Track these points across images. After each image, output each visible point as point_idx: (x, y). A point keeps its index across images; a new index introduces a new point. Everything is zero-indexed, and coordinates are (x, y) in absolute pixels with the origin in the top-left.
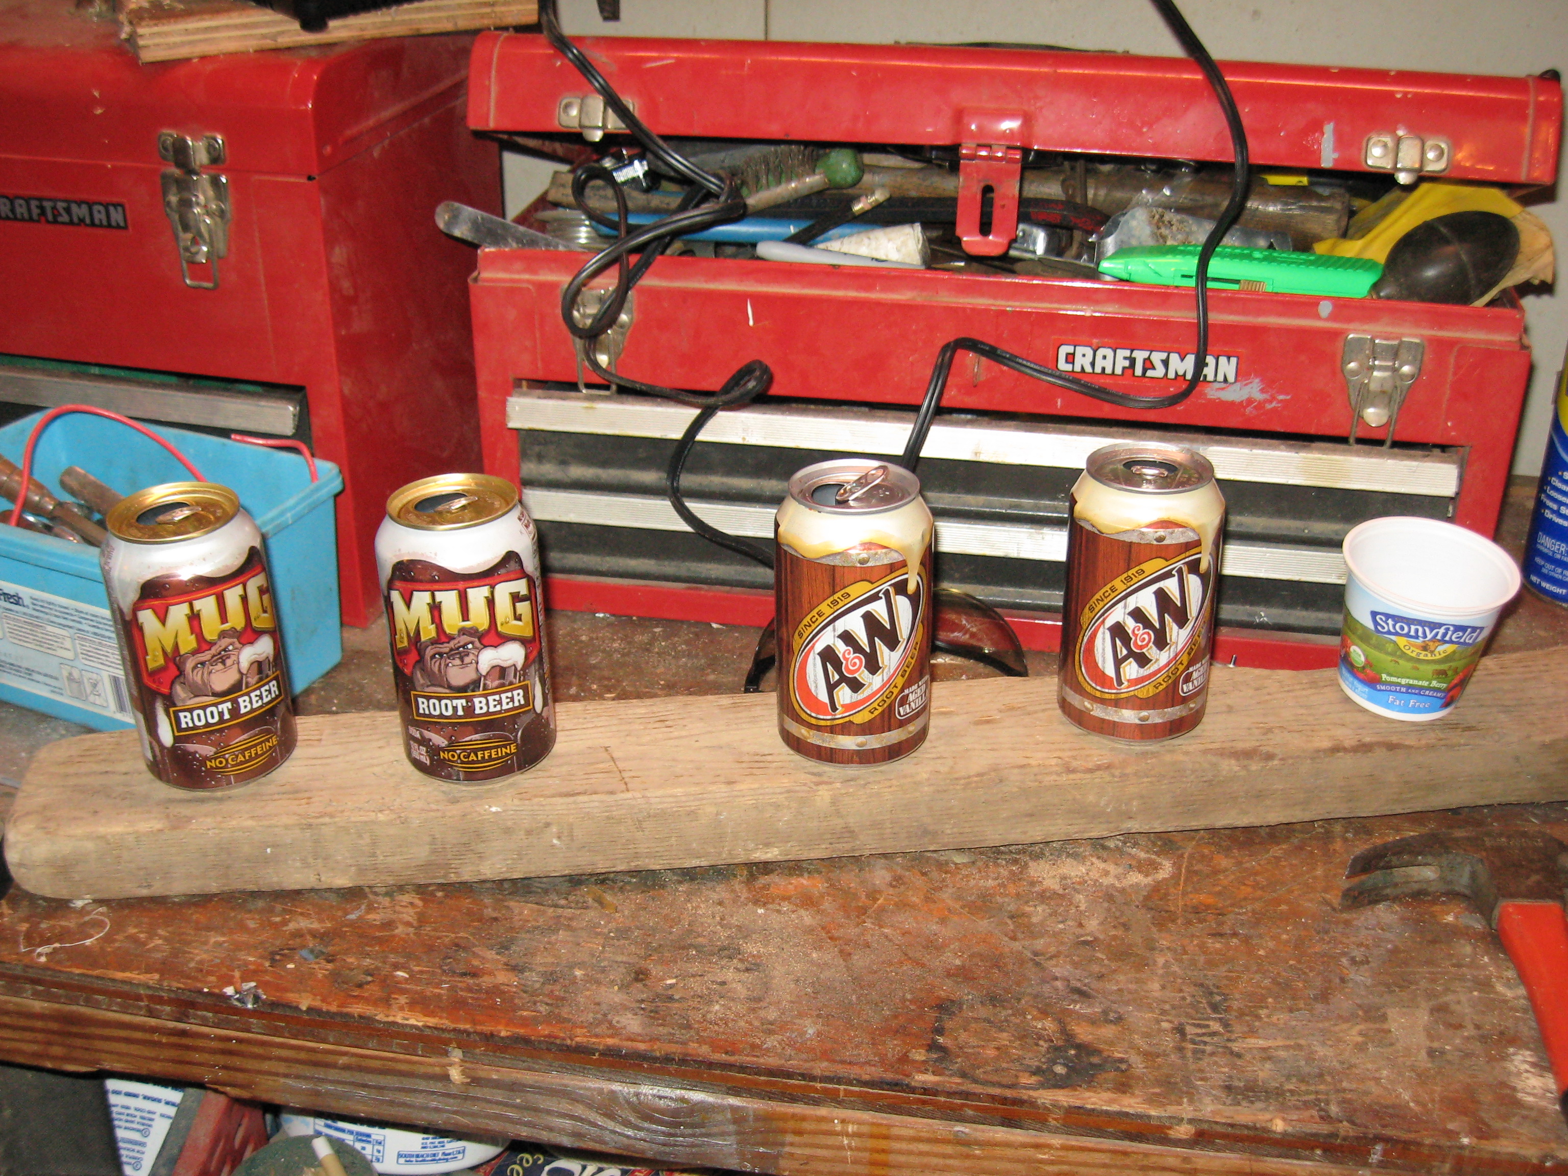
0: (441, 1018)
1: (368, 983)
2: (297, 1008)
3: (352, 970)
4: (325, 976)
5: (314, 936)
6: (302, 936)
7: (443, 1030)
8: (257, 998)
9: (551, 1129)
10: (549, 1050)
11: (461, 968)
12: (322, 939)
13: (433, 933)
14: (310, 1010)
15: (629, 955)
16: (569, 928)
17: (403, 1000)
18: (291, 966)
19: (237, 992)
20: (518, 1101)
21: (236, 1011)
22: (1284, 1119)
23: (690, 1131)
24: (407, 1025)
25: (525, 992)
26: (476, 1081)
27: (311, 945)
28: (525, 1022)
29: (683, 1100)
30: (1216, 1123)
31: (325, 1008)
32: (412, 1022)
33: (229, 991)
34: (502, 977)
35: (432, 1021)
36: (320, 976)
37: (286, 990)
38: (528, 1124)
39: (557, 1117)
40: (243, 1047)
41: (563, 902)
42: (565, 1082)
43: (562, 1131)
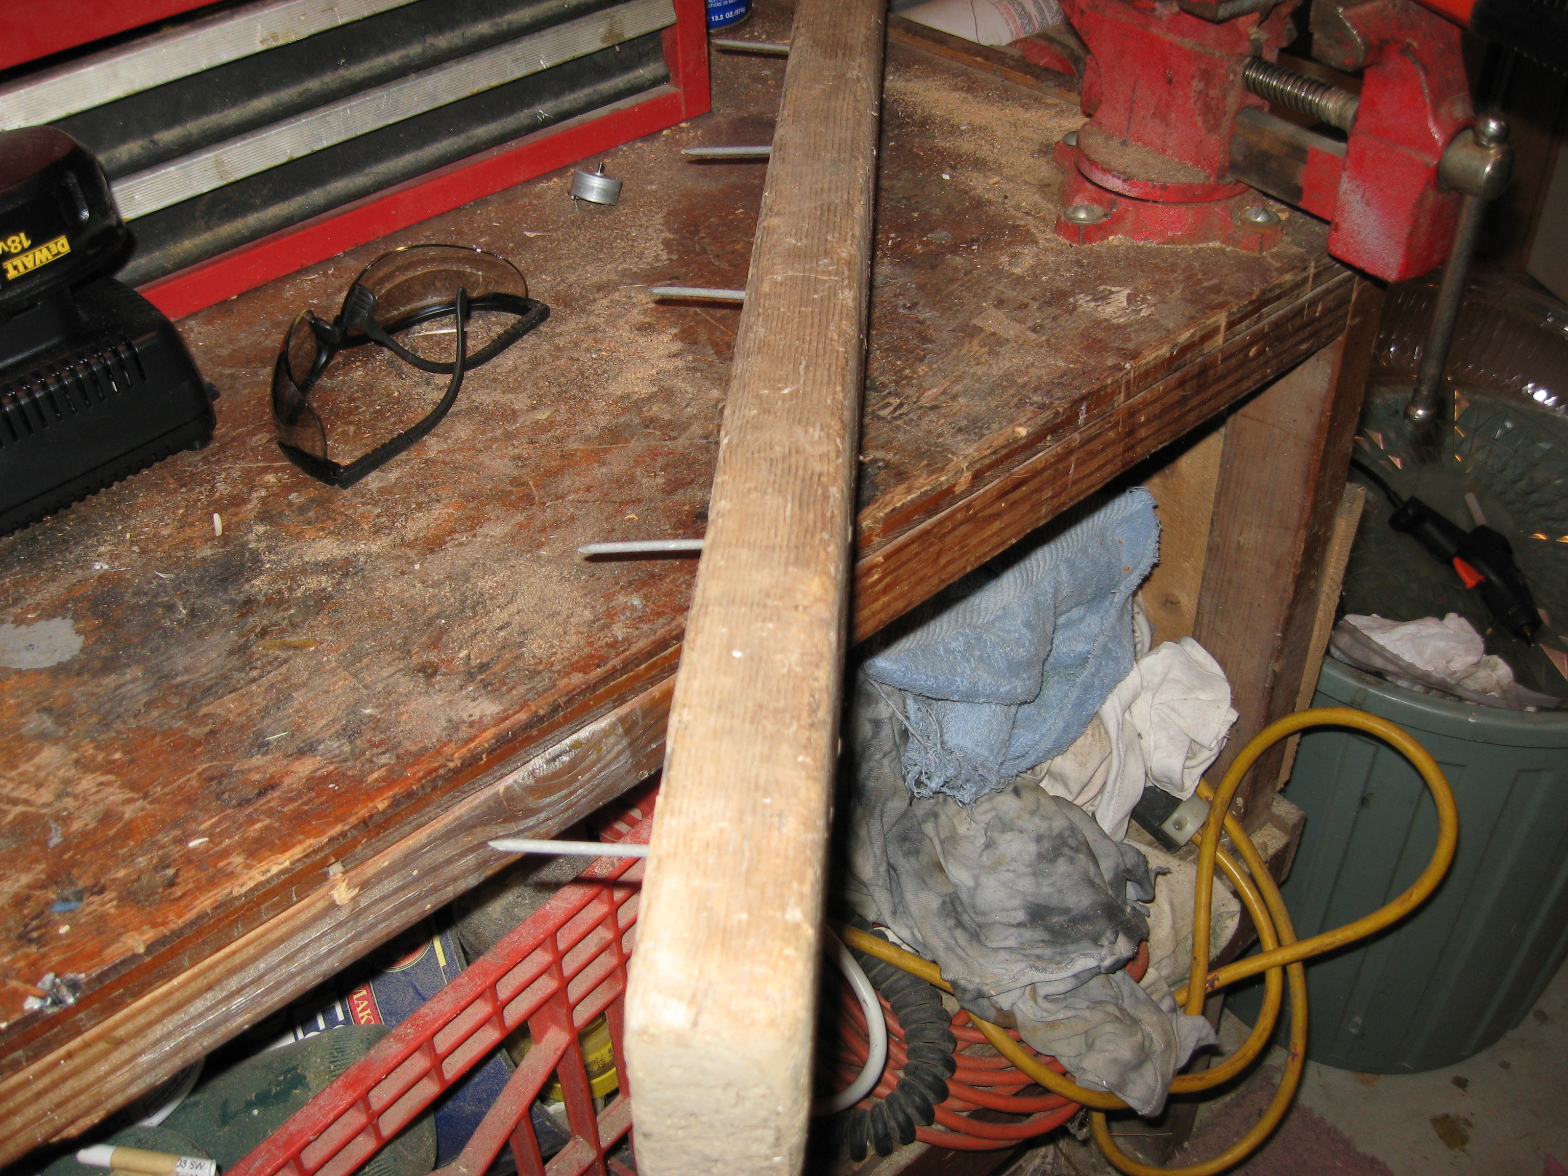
0: (301, 842)
1: (176, 875)
2: (135, 957)
3: (139, 878)
4: (117, 907)
5: (43, 887)
6: (28, 898)
7: (315, 852)
8: (74, 986)
9: (454, 880)
10: (434, 788)
11: (251, 792)
12: (56, 883)
13: (167, 790)
14: (150, 948)
15: (389, 664)
16: (297, 687)
17: (237, 860)
18: (64, 929)
19: (43, 998)
20: (415, 873)
21: (54, 1021)
22: (1020, 425)
23: (587, 776)
24: (272, 878)
25: (345, 761)
26: (365, 886)
27: (54, 896)
28: (389, 781)
29: (576, 745)
30: (985, 457)
31: (165, 931)
32: (275, 869)
33: (32, 1004)
34: (305, 768)
35: (297, 852)
36: (112, 911)
37: (96, 953)
38: (429, 893)
39: (458, 860)
40: (78, 1060)
41: (255, 673)
42: (457, 814)
43: (464, 874)
